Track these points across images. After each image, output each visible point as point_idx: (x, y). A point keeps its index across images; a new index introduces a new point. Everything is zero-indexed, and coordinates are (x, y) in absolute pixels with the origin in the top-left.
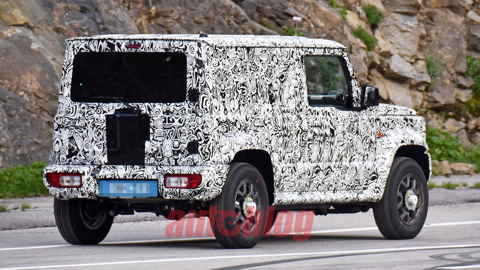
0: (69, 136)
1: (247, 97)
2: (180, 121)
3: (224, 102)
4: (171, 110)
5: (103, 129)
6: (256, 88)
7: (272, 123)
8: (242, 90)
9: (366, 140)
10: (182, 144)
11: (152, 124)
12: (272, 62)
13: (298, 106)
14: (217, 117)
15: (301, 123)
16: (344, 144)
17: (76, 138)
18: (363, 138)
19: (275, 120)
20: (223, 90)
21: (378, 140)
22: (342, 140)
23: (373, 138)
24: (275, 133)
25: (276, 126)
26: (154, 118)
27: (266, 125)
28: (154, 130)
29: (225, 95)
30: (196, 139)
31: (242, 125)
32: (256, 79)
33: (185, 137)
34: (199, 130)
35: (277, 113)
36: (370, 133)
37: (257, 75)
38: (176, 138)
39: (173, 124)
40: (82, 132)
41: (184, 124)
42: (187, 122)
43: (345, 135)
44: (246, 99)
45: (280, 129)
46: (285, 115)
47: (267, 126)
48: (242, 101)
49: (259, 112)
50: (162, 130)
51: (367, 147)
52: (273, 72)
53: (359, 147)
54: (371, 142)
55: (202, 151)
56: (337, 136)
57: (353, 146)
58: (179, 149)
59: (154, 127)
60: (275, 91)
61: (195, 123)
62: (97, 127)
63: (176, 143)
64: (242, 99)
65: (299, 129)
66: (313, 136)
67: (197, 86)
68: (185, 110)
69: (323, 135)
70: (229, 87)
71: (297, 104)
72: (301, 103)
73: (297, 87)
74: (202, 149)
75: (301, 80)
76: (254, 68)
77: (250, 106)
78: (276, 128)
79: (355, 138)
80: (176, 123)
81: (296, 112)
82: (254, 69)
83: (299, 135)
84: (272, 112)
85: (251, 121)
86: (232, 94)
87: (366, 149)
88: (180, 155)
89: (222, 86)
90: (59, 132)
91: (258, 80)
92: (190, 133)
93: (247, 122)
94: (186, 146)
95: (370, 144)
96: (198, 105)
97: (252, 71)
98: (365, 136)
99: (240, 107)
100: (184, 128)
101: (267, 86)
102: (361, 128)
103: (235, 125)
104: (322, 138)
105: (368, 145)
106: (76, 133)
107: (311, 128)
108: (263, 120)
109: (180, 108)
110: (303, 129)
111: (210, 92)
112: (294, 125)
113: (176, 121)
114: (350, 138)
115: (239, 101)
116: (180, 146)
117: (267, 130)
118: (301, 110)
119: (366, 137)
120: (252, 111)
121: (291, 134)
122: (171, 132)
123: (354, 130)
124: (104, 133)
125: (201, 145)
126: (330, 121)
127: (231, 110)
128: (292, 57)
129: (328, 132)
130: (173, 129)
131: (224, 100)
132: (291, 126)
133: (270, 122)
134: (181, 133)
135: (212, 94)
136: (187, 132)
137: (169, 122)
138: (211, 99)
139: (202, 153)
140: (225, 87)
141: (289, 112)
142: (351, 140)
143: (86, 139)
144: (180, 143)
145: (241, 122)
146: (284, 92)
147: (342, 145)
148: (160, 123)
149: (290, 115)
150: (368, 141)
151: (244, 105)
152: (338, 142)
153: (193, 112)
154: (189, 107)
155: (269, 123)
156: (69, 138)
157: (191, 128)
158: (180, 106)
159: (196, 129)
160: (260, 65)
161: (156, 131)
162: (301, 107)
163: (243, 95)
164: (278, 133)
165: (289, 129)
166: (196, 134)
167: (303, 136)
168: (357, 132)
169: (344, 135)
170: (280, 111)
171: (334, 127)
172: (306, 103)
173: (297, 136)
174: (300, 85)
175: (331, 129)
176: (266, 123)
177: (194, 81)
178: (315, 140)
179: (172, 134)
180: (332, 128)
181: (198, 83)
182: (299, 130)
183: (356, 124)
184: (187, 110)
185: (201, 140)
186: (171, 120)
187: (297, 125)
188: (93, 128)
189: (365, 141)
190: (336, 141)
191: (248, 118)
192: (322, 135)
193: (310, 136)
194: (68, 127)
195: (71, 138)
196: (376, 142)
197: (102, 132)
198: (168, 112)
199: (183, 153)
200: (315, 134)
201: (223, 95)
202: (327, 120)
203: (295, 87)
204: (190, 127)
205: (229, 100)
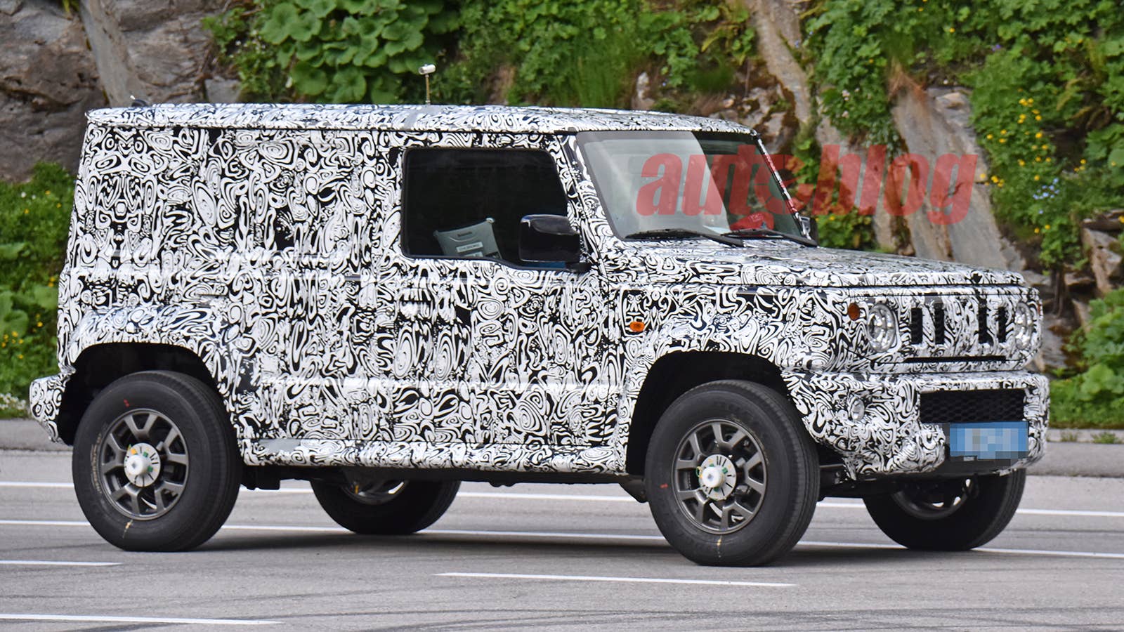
1: (190, 232)
3: (119, 243)
6: (234, 216)
7: (257, 289)
8: (174, 218)
9: (587, 337)
12: (297, 161)
13: (360, 256)
14: (85, 273)
15: (357, 293)
16: (505, 342)
18: (575, 333)
19: (269, 285)
20: (123, 218)
21: (629, 338)
22: (500, 333)
23: (614, 334)
24: (264, 311)
25: (270, 296)
27: (235, 294)
29: (124, 226)
31: (158, 291)
32: (238, 198)
35: (284, 268)
36: (601, 320)
37: (242, 188)
43: (508, 325)
44: (185, 237)
45: (282, 304)
46: (309, 275)
47: (240, 296)
48: (171, 243)
49: (225, 265)
51: (592, 352)
52: (297, 182)
53: (560, 350)
54: (606, 340)
56: (480, 325)
57: (537, 347)
60: (294, 222)
64: (171, 236)
65: (348, 305)
66: (396, 322)
69: (430, 321)
70: (140, 212)
71: (357, 251)
72: (368, 249)
73: (361, 216)
75: (376, 200)
76: (236, 172)
77: (195, 253)
78: (267, 302)
79: (546, 331)
81: (351, 269)
82: (235, 175)
83: (345, 319)
84: (269, 266)
85: (188, 283)
86: (147, 226)
87: (588, 356)
89: (121, 209)
91: (243, 199)
93: (172, 286)
95: (600, 345)
97: (226, 180)
98: (581, 327)
99: (163, 253)
101: (273, 212)
102: (568, 310)
103: (135, 291)
104: (426, 328)
105: (595, 347)
107: (392, 305)
108: (228, 283)
110: (363, 305)
111: (79, 219)
112: (330, 295)
114: (529, 331)
115: (163, 241)
117: (240, 304)
118: (368, 265)
119: (586, 329)
120: (199, 264)
121: (317, 315)
123: (541, 314)
126: (459, 292)
127: (132, 260)
128: (360, 150)
129: (449, 314)
131: (119, 238)
132: (319, 298)
133: (251, 289)
135: (80, 224)
138: (77, 235)
140: (128, 211)
141: (325, 268)
142: (528, 336)
145: (153, 285)
146: (328, 226)
147: (500, 346)
149: (322, 276)
150: (592, 338)
151: (174, 250)
152: (483, 336)
155: (245, 289)
160: (257, 167)
162: (367, 259)
163: (178, 228)
164: (276, 312)
165: (311, 303)
167: (359, 322)
168: (554, 319)
169: (504, 323)
170: (294, 266)
171: (470, 305)
172: (387, 250)
173: (339, 319)
174: (374, 211)
175: (458, 309)
176: (235, 288)
178: (401, 331)
180: (465, 306)
182: (346, 310)
183: (552, 299)
187: (342, 299)
189: (581, 338)
190: (476, 335)
191: (178, 278)
192: (425, 321)
193: (383, 320)
196: (624, 343)
200: (402, 317)
201: (119, 228)
202: (449, 289)
203: (355, 216)
205: (137, 238)
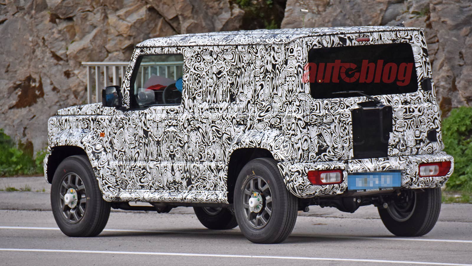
0: (318, 133)
2: (419, 111)
4: (409, 101)
5: (348, 124)
10: (423, 133)
11: (393, 115)
17: (324, 135)
26: (395, 109)
28: (395, 121)
30: (434, 127)
33: (425, 126)
34: (436, 118)
38: (417, 127)
39: (414, 114)
40: (330, 128)
41: (423, 113)
42: (425, 111)
50: (402, 121)
55: (439, 138)
58: (421, 138)
59: (396, 118)
61: (432, 111)
62: (342, 122)
63: (418, 133)
67: (428, 74)
68: (420, 99)
74: (439, 136)
80: (416, 113)
88: (422, 143)
90: (307, 130)
92: (429, 122)
94: (426, 134)
96: (430, 94)
100: (423, 117)
106: (324, 129)
109: (416, 97)
113: (416, 110)
116: (421, 135)
122: (412, 122)
124: (350, 128)
125: (438, 132)
130: (414, 118)
134: (421, 122)
136: (426, 121)
137: (410, 112)
139: (440, 141)
143: (334, 135)
144: (421, 132)
148: (401, 114)
153: (428, 101)
154: (424, 96)
156: (317, 135)
157: (430, 117)
158: (415, 96)
159: (434, 118)
161: (398, 122)
166: (434, 122)
177: (424, 70)
179: (413, 124)
181: (428, 72)
184: (422, 99)
185: (438, 128)
186: (411, 110)
188: (339, 123)
194: (315, 125)
195: (320, 135)
197: (347, 127)
198: (406, 102)
199: (424, 142)
204: (428, 115)
